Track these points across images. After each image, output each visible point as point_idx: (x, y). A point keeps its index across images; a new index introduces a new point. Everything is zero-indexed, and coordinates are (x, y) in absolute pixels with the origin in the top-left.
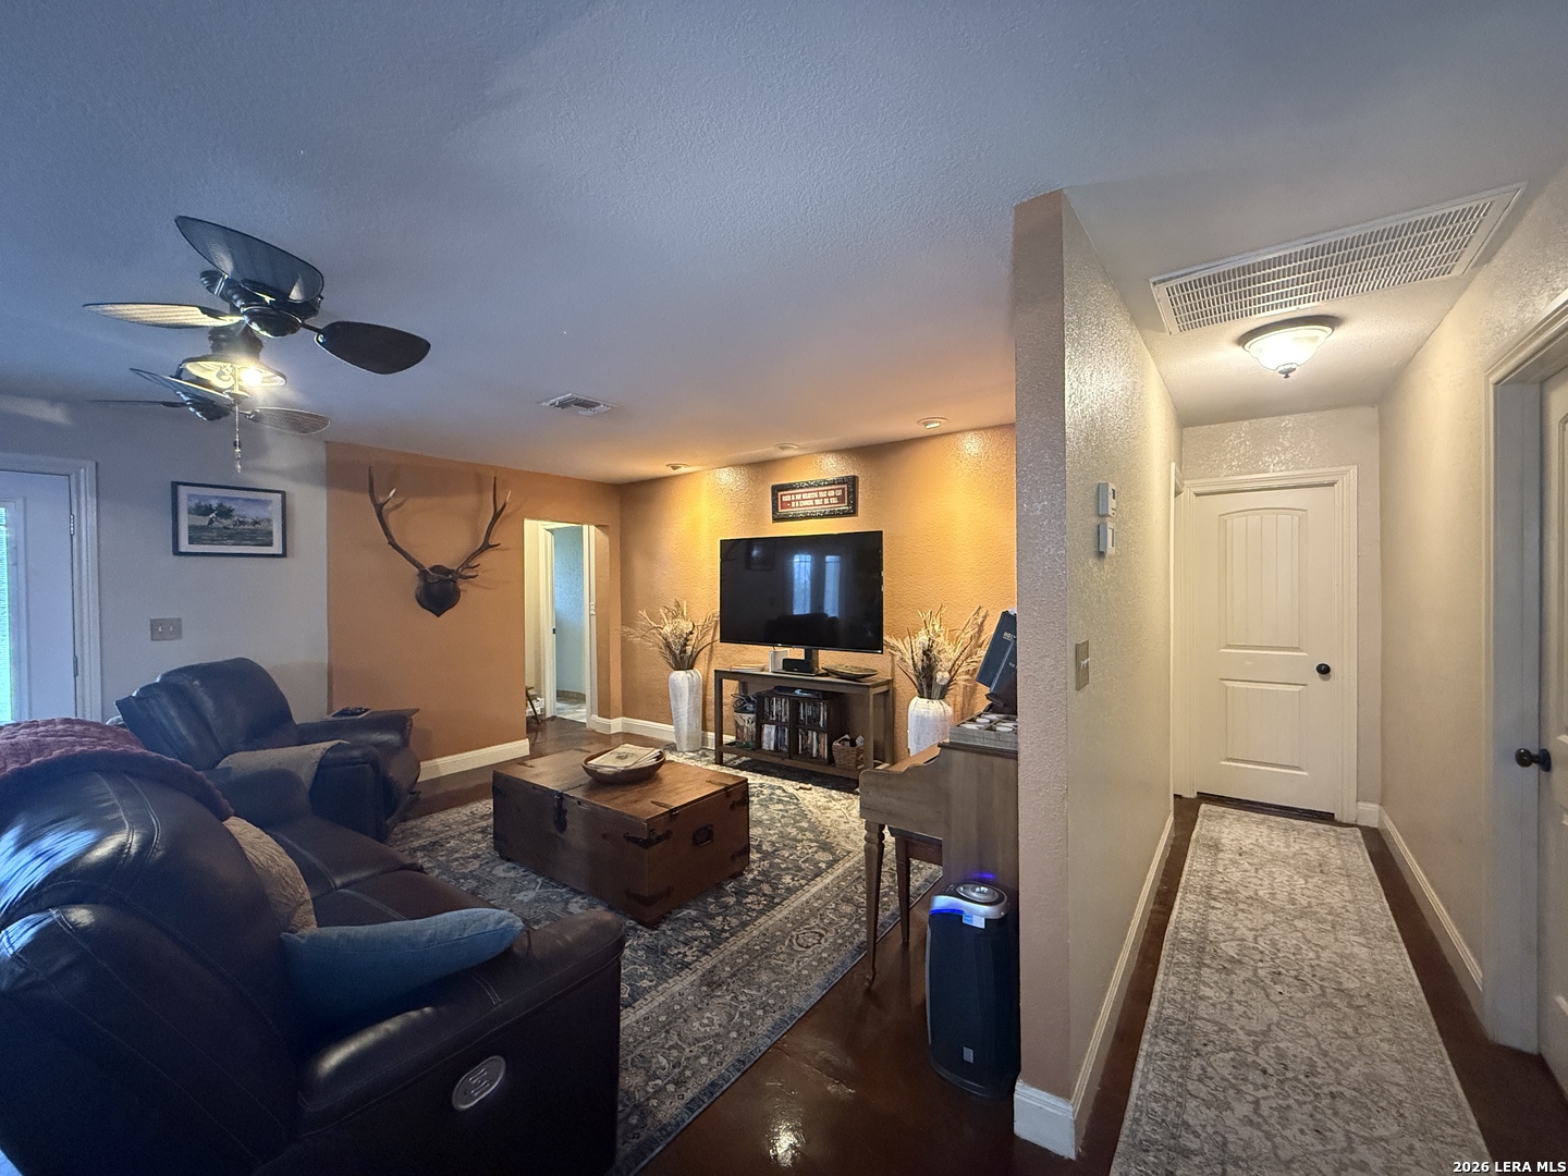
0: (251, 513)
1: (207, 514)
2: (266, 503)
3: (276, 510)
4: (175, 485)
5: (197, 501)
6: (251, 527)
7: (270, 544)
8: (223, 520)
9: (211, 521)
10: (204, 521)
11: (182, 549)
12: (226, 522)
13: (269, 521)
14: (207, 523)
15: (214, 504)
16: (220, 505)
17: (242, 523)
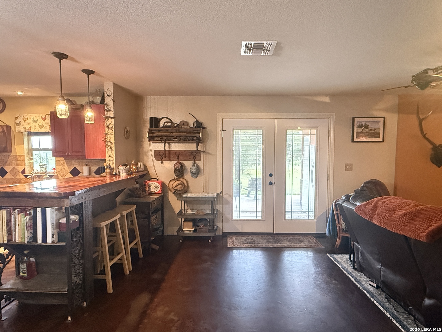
0: (374, 126)
1: (361, 128)
2: (378, 122)
3: (381, 124)
4: (354, 118)
5: (359, 123)
6: (374, 131)
7: (379, 137)
8: (366, 130)
9: (363, 130)
10: (360, 130)
11: (355, 140)
12: (367, 130)
13: (379, 129)
14: (361, 130)
15: (364, 123)
16: (365, 124)
17: (371, 130)
